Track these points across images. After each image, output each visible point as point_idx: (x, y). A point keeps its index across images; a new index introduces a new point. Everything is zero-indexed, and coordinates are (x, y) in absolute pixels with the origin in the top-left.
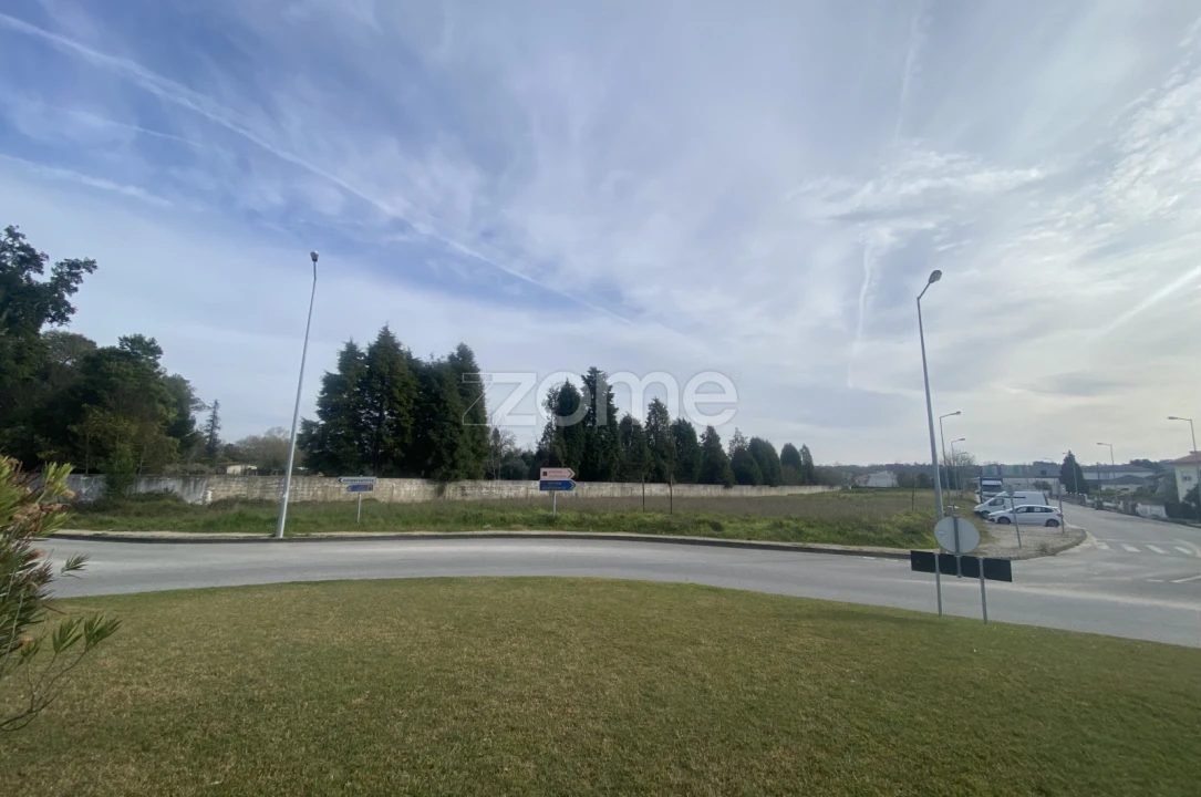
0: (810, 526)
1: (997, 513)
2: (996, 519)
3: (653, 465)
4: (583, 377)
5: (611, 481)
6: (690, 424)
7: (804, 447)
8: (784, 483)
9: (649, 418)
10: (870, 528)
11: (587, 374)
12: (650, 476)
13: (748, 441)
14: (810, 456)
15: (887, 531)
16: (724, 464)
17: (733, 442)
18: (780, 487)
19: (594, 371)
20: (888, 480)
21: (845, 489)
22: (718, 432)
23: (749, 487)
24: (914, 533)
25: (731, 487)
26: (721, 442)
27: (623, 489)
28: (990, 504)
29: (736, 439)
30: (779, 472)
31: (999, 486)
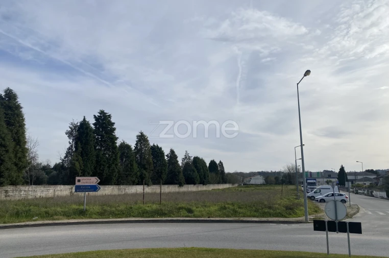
0: (240, 208)
1: (319, 197)
2: (319, 200)
3: (139, 174)
4: (95, 116)
5: (111, 185)
6: (161, 148)
7: (220, 162)
8: (209, 183)
9: (137, 144)
10: (270, 208)
11: (97, 114)
12: (136, 181)
13: (192, 158)
14: (223, 167)
15: (278, 209)
16: (179, 172)
17: (183, 160)
18: (208, 185)
19: (102, 112)
20: (260, 180)
21: (240, 186)
22: (176, 153)
23: (192, 185)
24: (291, 209)
25: (183, 186)
26: (178, 159)
27: (119, 189)
28: (315, 192)
29: (186, 157)
30: (208, 176)
31: (315, 183)
